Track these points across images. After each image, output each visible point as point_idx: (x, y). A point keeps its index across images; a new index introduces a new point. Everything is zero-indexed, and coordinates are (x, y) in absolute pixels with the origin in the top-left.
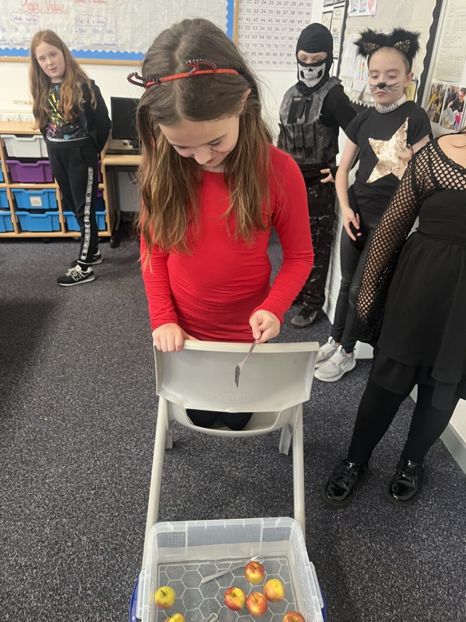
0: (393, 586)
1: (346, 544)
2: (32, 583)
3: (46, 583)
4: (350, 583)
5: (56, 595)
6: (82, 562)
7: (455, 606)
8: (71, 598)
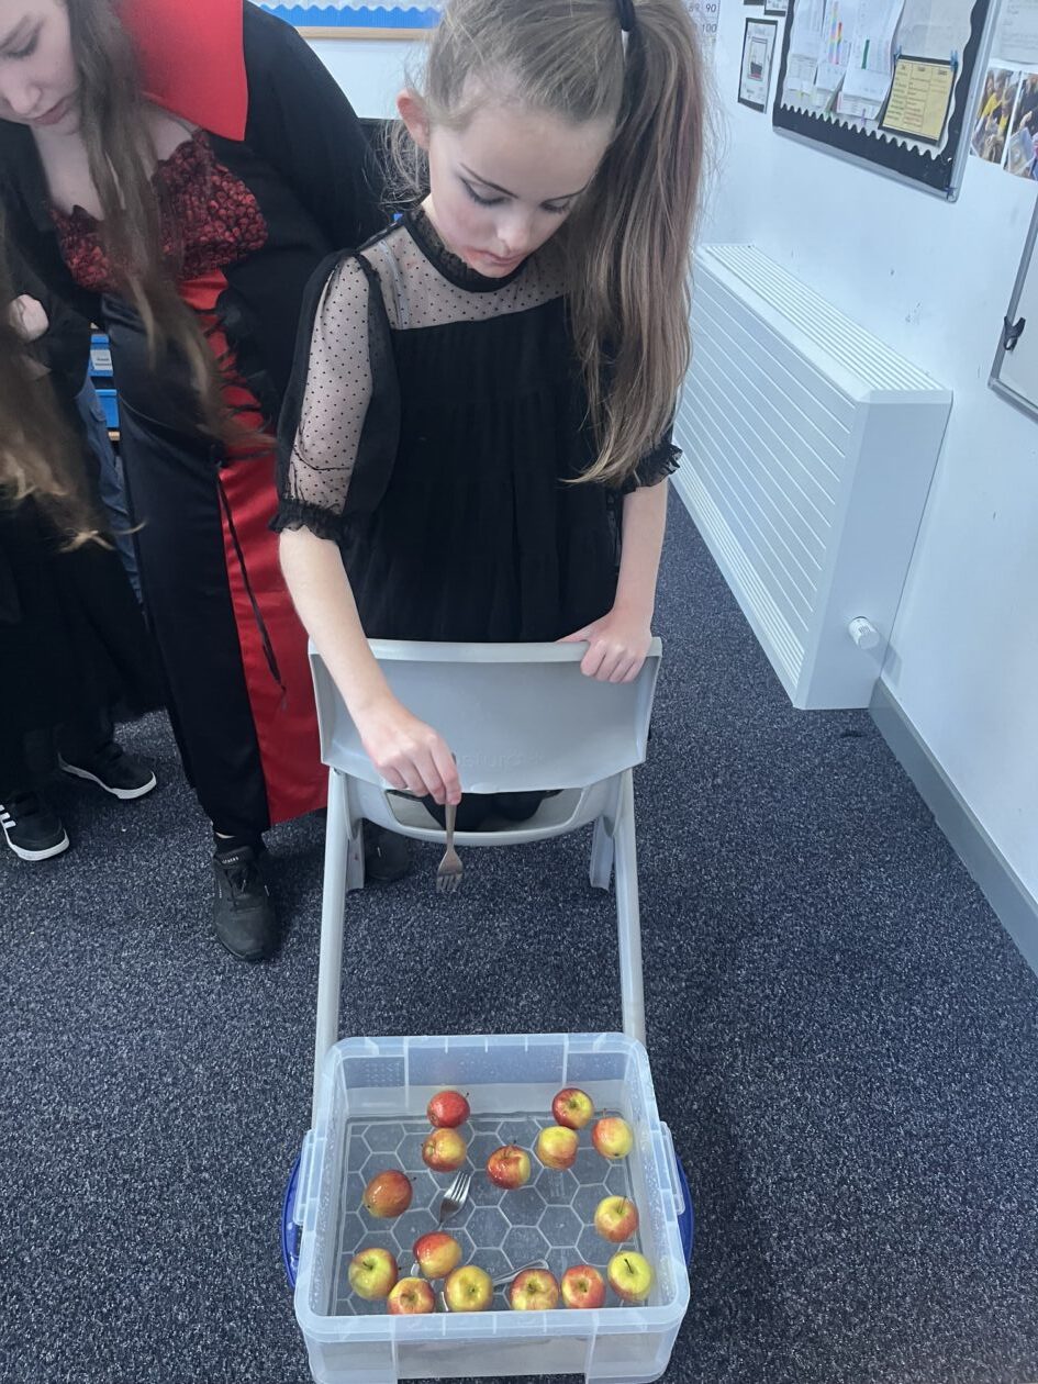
0: (843, 1181)
1: (749, 1092)
2: (88, 1157)
3: (116, 1156)
4: (751, 1170)
5: (136, 1181)
6: (194, 1116)
7: (977, 1225)
8: (168, 1186)
